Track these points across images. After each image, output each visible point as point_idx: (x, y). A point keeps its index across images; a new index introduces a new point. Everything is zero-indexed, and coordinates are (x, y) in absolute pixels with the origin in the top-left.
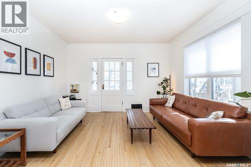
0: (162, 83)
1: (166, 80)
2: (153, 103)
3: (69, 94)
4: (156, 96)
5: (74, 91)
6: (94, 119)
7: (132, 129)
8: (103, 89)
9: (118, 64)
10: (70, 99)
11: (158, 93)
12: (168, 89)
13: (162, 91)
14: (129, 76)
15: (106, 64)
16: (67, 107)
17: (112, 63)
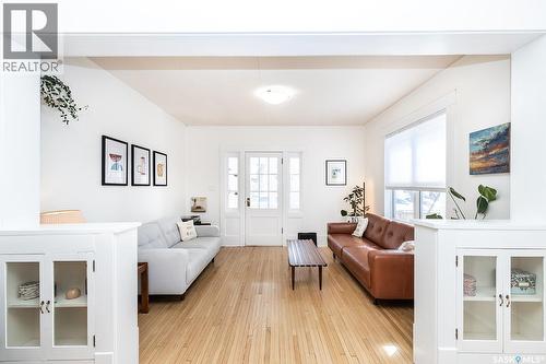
0: (351, 196)
1: (358, 191)
2: (333, 231)
3: (189, 214)
4: (339, 219)
5: (197, 209)
6: (233, 258)
7: (293, 267)
8: (249, 205)
9: (274, 161)
10: (195, 224)
11: (344, 213)
12: (361, 206)
13: (350, 210)
14: (295, 183)
15: (254, 161)
16: (190, 237)
17: (264, 160)
